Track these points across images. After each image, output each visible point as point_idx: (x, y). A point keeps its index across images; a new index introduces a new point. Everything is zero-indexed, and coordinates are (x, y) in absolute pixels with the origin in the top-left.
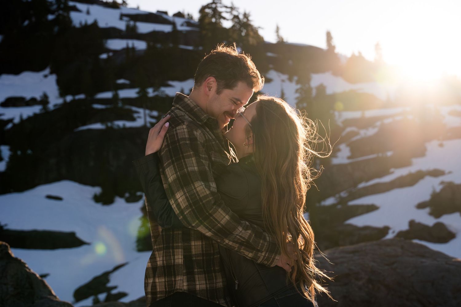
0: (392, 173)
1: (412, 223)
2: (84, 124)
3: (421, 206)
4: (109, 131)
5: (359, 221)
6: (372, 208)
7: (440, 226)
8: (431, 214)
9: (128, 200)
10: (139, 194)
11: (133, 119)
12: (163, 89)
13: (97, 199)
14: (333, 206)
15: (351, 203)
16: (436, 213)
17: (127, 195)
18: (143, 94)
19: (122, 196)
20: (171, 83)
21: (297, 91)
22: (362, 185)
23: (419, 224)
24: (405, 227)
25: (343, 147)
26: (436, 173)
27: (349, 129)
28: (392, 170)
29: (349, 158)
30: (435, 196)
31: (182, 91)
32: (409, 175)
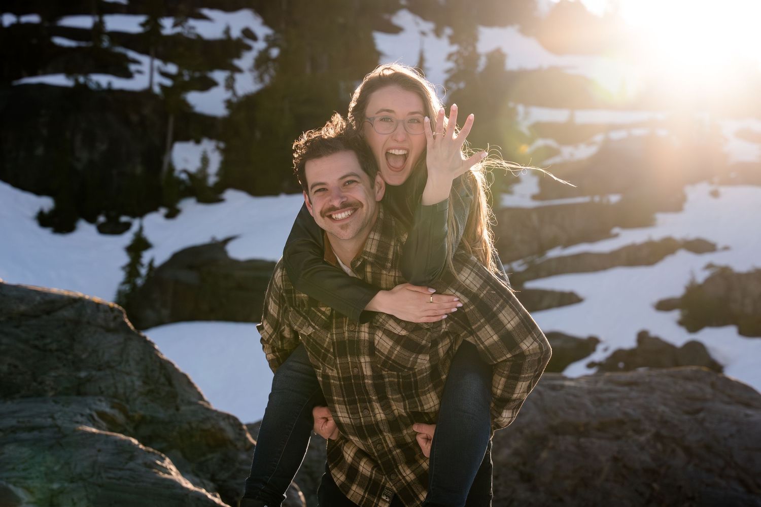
0: (616, 236)
1: (642, 337)
2: (34, 74)
3: (664, 306)
4: (81, 90)
6: (569, 299)
7: (696, 351)
8: (681, 323)
9: (103, 230)
10: (124, 219)
11: (128, 75)
12: (192, 22)
13: (44, 220)
16: (691, 323)
17: (102, 219)
18: (153, 27)
19: (91, 220)
20: (206, 12)
21: (450, 57)
23: (657, 340)
25: (525, 174)
26: (699, 246)
28: (616, 230)
29: (534, 197)
30: (693, 290)
31: (227, 31)
32: (650, 244)
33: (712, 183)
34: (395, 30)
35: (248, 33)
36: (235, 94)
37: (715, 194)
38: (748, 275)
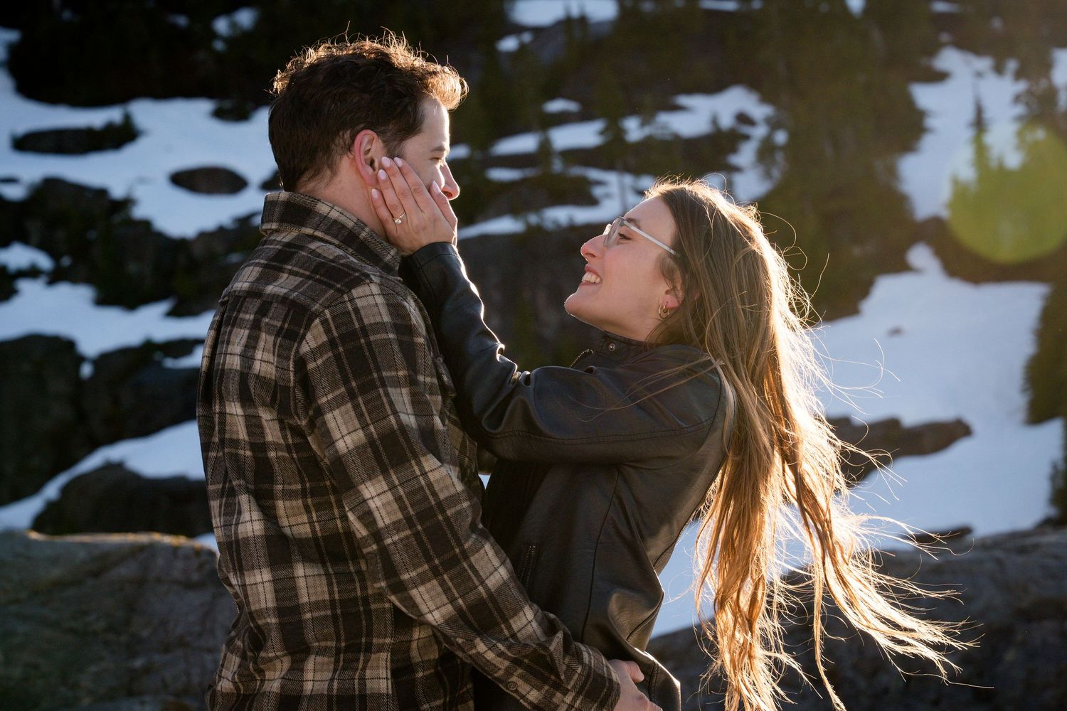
2: (471, 222)
4: (535, 234)
11: (592, 202)
18: (615, 134)
21: (1017, 100)
31: (714, 121)
34: (939, 77)
35: (743, 119)
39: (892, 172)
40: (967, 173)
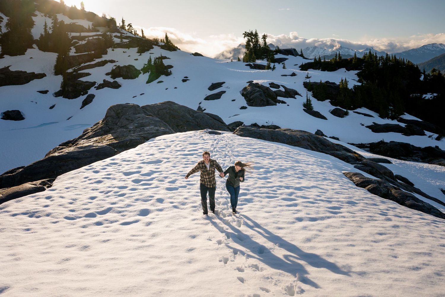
0: (95, 60)
1: (104, 81)
3: (107, 74)
5: (84, 79)
6: (88, 74)
7: (115, 82)
8: (111, 77)
14: (72, 72)
15: (79, 72)
16: (114, 77)
21: (52, 23)
22: (82, 65)
23: (107, 81)
24: (102, 82)
25: (72, 48)
26: (112, 61)
27: (74, 41)
28: (95, 59)
29: (75, 53)
30: (113, 70)
32: (102, 62)
33: (112, 48)
34: (36, 16)
36: (2, 33)
37: (113, 50)
38: (123, 67)
39: (30, 31)
40: (43, 33)
